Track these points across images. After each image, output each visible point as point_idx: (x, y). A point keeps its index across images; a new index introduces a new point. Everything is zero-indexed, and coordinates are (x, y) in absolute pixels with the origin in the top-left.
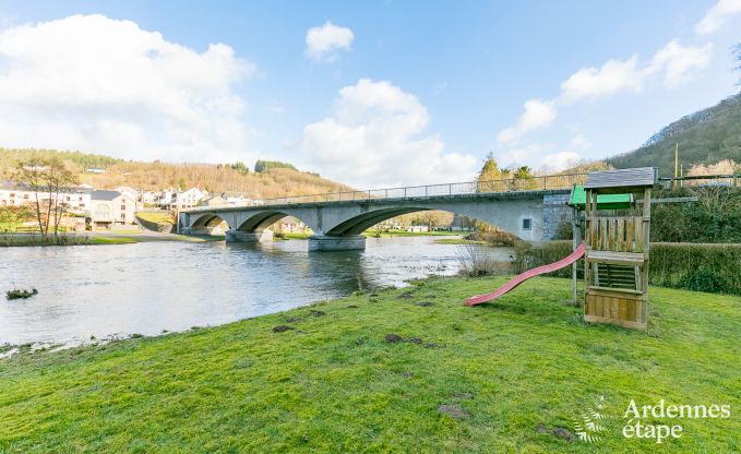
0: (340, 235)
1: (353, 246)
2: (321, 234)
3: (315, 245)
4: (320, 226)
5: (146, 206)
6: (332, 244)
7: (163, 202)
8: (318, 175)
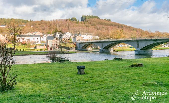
0: (145, 50)
1: (149, 53)
2: (139, 49)
3: (137, 52)
4: (138, 47)
6: (142, 52)
8: (110, 20)
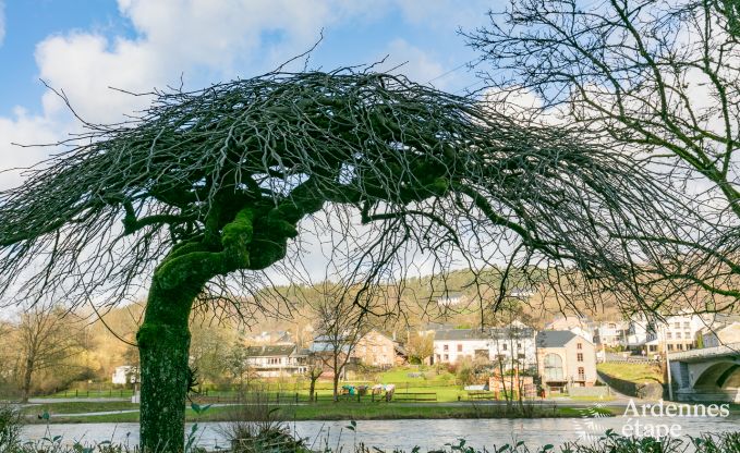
5: (608, 351)
7: (632, 340)
